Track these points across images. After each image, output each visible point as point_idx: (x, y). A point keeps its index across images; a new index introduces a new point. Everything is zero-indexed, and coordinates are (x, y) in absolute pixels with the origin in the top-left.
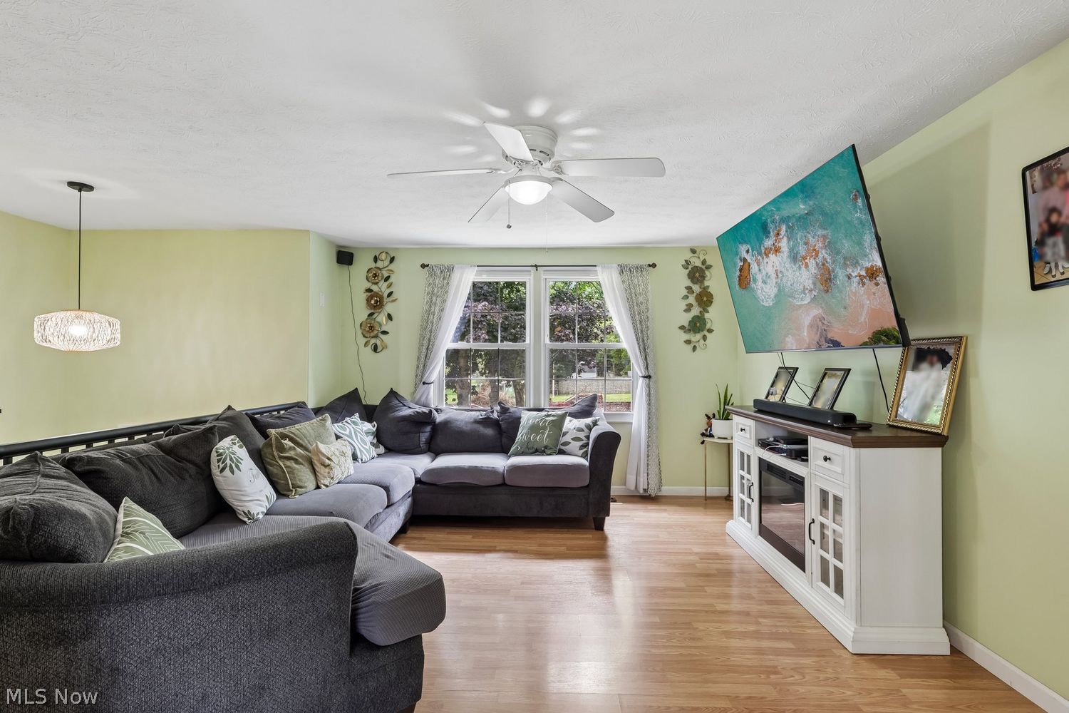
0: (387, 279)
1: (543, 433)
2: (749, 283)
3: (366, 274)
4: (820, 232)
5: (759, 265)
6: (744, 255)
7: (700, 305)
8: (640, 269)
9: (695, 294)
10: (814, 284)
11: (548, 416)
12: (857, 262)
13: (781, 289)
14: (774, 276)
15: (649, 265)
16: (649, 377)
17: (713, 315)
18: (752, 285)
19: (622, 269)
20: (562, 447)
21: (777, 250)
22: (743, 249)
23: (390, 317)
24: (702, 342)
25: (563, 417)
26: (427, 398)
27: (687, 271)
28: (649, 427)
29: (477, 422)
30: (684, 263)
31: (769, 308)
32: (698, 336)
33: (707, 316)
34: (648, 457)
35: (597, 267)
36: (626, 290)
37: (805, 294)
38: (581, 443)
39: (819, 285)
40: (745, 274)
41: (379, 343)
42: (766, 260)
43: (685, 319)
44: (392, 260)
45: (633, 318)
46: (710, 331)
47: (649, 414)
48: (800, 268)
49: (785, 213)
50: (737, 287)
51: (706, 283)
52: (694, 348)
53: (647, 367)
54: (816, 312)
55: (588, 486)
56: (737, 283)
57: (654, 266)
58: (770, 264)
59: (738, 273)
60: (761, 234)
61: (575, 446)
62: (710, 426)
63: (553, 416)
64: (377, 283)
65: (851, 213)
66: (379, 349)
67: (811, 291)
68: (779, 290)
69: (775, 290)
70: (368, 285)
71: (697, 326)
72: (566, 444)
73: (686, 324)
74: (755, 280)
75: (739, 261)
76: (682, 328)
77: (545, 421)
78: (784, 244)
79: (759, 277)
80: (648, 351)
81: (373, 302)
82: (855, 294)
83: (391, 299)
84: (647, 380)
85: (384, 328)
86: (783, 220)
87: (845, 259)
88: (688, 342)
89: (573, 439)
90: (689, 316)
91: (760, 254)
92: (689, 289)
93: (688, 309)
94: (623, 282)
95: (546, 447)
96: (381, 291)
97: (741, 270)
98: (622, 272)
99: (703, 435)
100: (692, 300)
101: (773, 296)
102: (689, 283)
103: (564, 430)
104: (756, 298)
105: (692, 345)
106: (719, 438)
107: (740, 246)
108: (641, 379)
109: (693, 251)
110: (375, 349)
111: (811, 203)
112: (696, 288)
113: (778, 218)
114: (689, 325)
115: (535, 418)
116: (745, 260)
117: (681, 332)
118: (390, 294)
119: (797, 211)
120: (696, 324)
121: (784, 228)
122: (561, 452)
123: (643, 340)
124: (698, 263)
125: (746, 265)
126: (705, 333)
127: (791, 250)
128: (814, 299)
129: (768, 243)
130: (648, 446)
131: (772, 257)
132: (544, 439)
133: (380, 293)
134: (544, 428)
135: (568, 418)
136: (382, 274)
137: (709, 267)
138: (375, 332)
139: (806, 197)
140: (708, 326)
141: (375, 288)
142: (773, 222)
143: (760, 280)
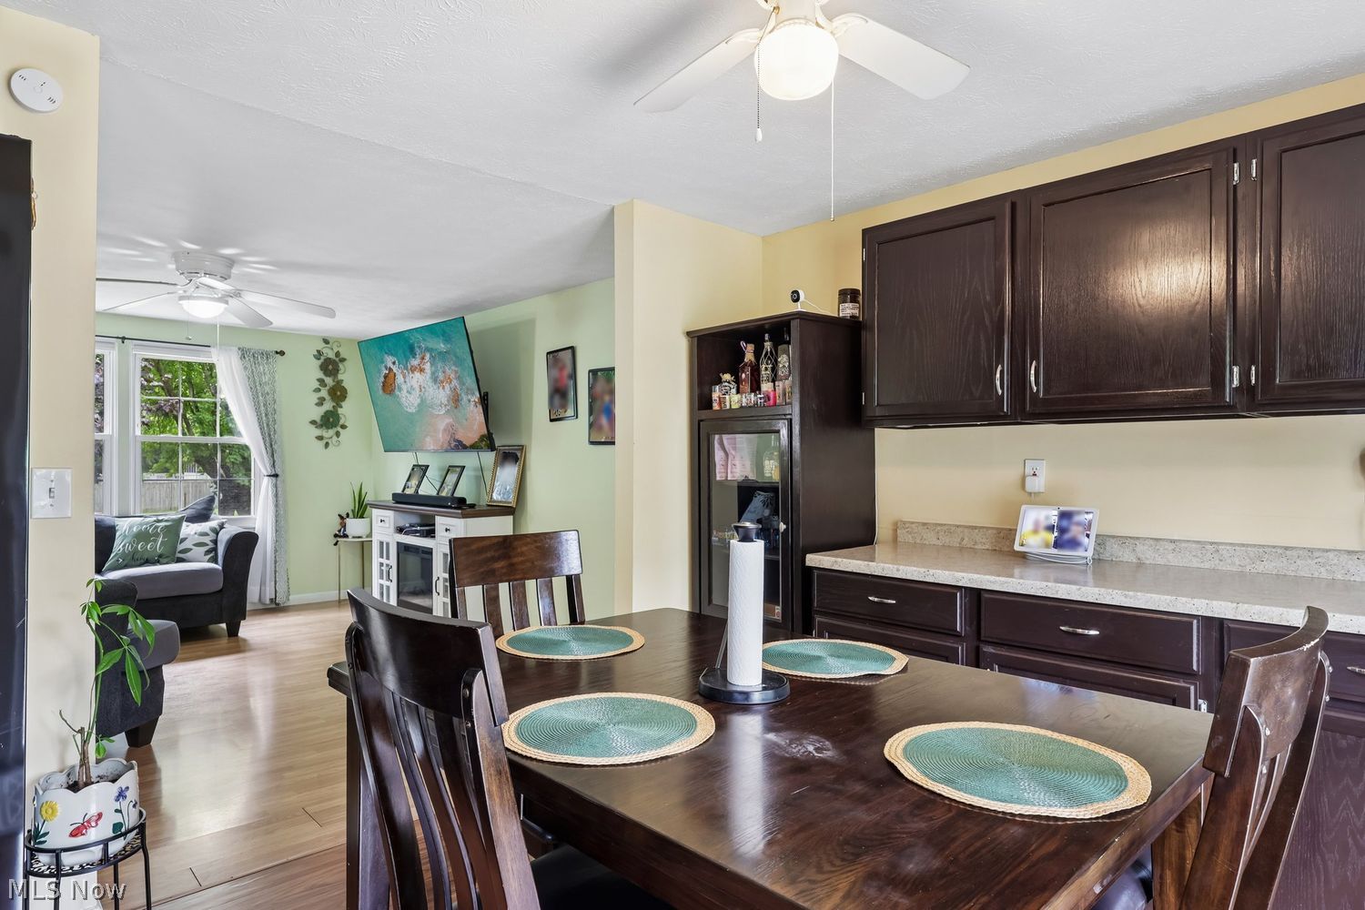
1: (155, 541)
2: (393, 390)
4: (453, 368)
5: (404, 377)
6: (390, 364)
7: (333, 399)
8: (266, 355)
9: (328, 388)
10: (448, 401)
11: (159, 521)
13: (423, 401)
14: (418, 389)
15: (277, 353)
16: (276, 476)
17: (347, 410)
18: (397, 392)
19: (244, 353)
21: (422, 370)
22: (389, 360)
24: (335, 438)
25: (178, 523)
27: (319, 362)
28: (277, 531)
30: (316, 353)
31: (412, 414)
32: (331, 432)
33: (340, 411)
34: (275, 563)
35: (211, 349)
36: (249, 378)
37: (441, 407)
38: (206, 548)
39: (451, 403)
40: (390, 381)
42: (411, 375)
43: (317, 413)
45: (257, 410)
46: (344, 427)
47: (276, 516)
48: (439, 388)
49: (430, 345)
50: (381, 392)
51: (340, 377)
52: (327, 445)
53: (274, 466)
54: (448, 420)
55: (221, 591)
56: (380, 388)
57: (282, 353)
58: (415, 380)
59: (382, 379)
60: (408, 353)
61: (198, 552)
62: (344, 526)
63: (166, 521)
67: (446, 405)
68: (422, 401)
69: (419, 401)
71: (330, 421)
72: (186, 551)
73: (318, 419)
74: (400, 389)
75: (384, 369)
76: (313, 422)
77: (156, 527)
78: (427, 367)
79: (404, 387)
80: (275, 447)
82: (472, 411)
84: (274, 479)
86: (428, 349)
87: (468, 389)
88: (320, 438)
89: (196, 545)
90: (320, 411)
91: (406, 368)
92: (321, 381)
93: (321, 402)
94: (245, 368)
95: (160, 556)
97: (386, 377)
98: (243, 357)
99: (336, 536)
100: (324, 393)
101: (416, 405)
102: (321, 375)
103: (181, 537)
104: (400, 404)
105: (324, 441)
106: (354, 537)
107: (386, 356)
108: (266, 478)
109: (326, 341)
111: (449, 346)
112: (329, 381)
113: (422, 345)
114: (321, 420)
115: (141, 525)
116: (390, 370)
117: (313, 427)
119: (438, 347)
120: (328, 420)
121: (428, 356)
122: (180, 560)
123: (270, 435)
124: (331, 355)
125: (392, 374)
126: (339, 429)
127: (433, 373)
128: (447, 413)
129: (415, 362)
130: (276, 551)
131: (417, 374)
132: (158, 546)
134: (157, 535)
135: (185, 524)
137: (343, 360)
140: (341, 422)
142: (419, 347)
143: (405, 391)
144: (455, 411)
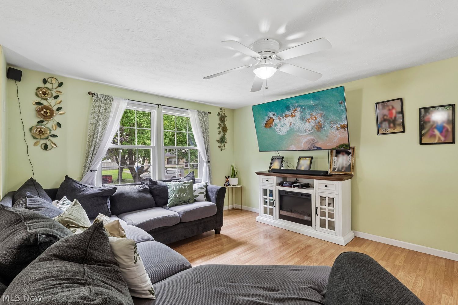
0: (56, 97)
1: (186, 192)
3: (36, 91)
4: (320, 112)
7: (223, 132)
8: (205, 113)
9: (222, 127)
11: (185, 183)
12: (337, 123)
16: (209, 162)
17: (227, 136)
19: (199, 112)
20: (195, 198)
23: (59, 125)
24: (224, 147)
26: (92, 181)
27: (219, 117)
29: (140, 191)
30: (218, 114)
32: (223, 145)
33: (225, 136)
35: (189, 110)
36: (201, 123)
37: (306, 131)
38: (204, 195)
39: (314, 129)
41: (48, 143)
43: (218, 137)
44: (61, 84)
46: (226, 142)
47: (210, 178)
51: (225, 123)
52: (222, 150)
53: (208, 158)
55: (216, 214)
57: (209, 113)
61: (202, 197)
63: (188, 183)
64: (46, 99)
65: (337, 107)
66: (49, 148)
67: (309, 130)
70: (38, 100)
71: (222, 140)
72: (197, 196)
73: (219, 139)
76: (218, 141)
77: (185, 186)
81: (42, 113)
83: (60, 112)
84: (208, 163)
85: (53, 133)
86: (299, 106)
87: (331, 121)
88: (220, 147)
89: (200, 193)
90: (220, 136)
92: (219, 124)
93: (219, 133)
94: (200, 119)
95: (189, 200)
96: (51, 105)
98: (198, 114)
100: (220, 130)
102: (219, 122)
103: (194, 190)
105: (221, 148)
106: (233, 185)
108: (205, 163)
109: (221, 109)
110: (46, 147)
112: (222, 125)
113: (296, 105)
115: (179, 185)
117: (217, 143)
118: (59, 109)
119: (309, 104)
120: (222, 139)
121: (299, 109)
122: (196, 201)
123: (207, 146)
124: (222, 115)
126: (225, 143)
128: (310, 134)
131: (289, 118)
132: (188, 195)
133: (50, 107)
134: (186, 190)
136: (52, 93)
137: (226, 116)
138: (46, 136)
139: (315, 100)
141: (45, 103)
144: (318, 133)
